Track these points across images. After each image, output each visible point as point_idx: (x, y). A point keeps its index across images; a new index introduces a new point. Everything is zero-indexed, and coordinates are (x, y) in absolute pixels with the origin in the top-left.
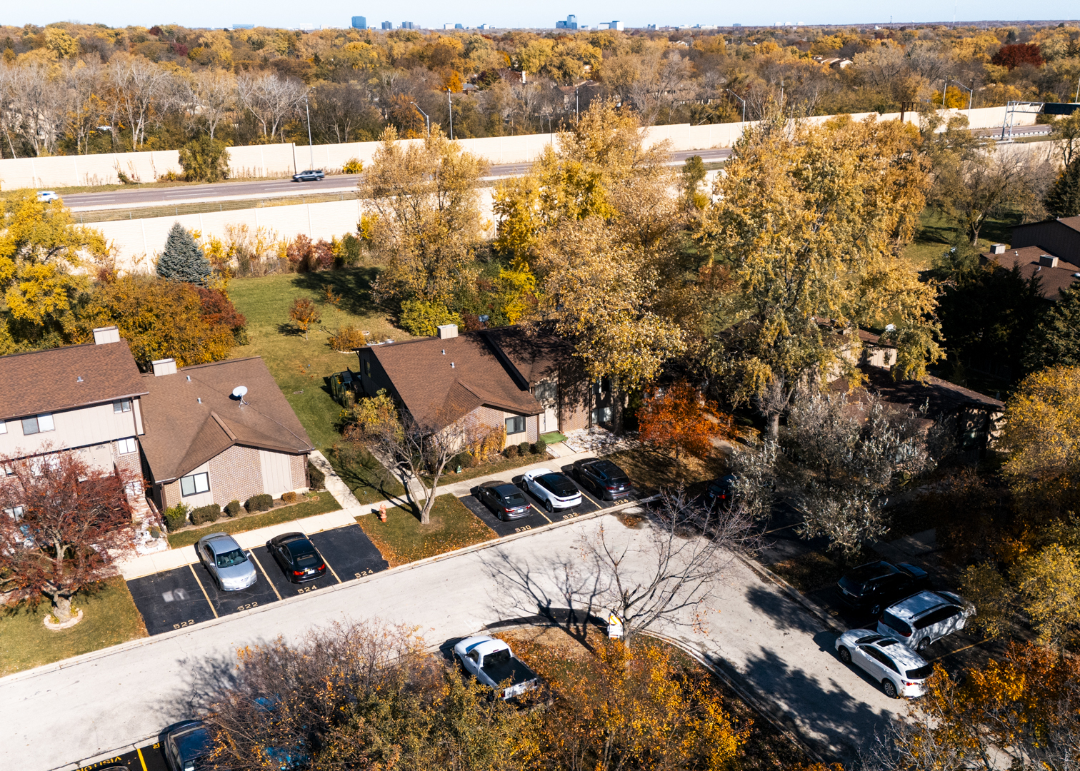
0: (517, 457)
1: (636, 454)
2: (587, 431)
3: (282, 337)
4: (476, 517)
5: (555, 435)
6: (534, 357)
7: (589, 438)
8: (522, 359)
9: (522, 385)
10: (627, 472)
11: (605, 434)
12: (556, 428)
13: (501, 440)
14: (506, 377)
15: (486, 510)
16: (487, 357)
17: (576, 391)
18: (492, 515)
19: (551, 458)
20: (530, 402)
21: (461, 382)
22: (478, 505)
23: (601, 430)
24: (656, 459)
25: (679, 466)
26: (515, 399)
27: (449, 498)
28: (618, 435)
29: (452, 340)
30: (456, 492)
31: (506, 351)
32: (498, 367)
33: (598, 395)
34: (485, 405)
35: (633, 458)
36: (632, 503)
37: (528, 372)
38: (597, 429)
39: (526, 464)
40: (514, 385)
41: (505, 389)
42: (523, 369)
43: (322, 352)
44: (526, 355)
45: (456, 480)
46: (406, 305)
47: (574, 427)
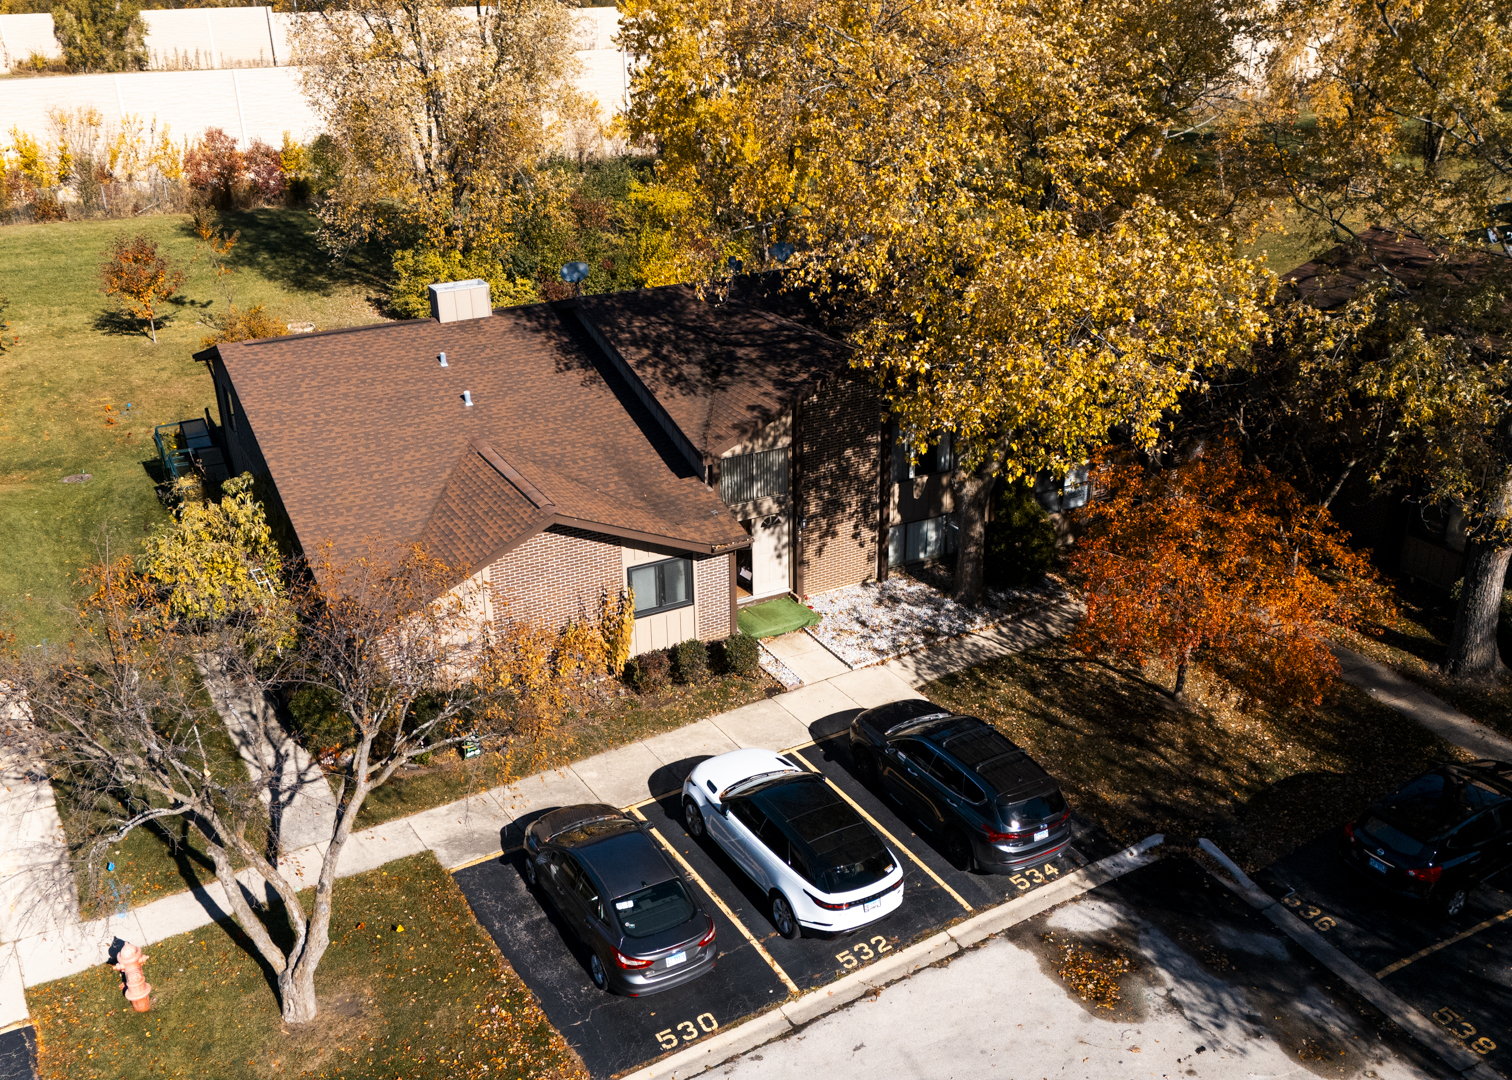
0: (669, 690)
1: (1039, 673)
2: (874, 592)
3: (101, 337)
4: (507, 970)
5: (784, 607)
6: (715, 375)
7: (882, 616)
8: (678, 380)
9: (682, 458)
10: (1024, 743)
11: (929, 600)
12: (785, 587)
13: (613, 636)
14: (632, 436)
15: (549, 932)
16: (576, 376)
17: (844, 473)
18: (569, 961)
19: (776, 690)
20: (704, 513)
21: (488, 450)
22: (520, 909)
23: (918, 587)
24: (1108, 689)
25: (1189, 717)
26: (659, 506)
27: (421, 869)
28: (970, 605)
29: (474, 325)
30: (452, 843)
31: (631, 356)
32: (607, 405)
33: (907, 485)
34: (556, 529)
35: (1033, 686)
36: (1072, 883)
37: (698, 418)
38: (901, 585)
39: (696, 714)
40: (654, 459)
41: (629, 473)
42: (684, 410)
43: (182, 372)
44: (692, 371)
45: (453, 788)
46: (402, 260)
47: (836, 580)
